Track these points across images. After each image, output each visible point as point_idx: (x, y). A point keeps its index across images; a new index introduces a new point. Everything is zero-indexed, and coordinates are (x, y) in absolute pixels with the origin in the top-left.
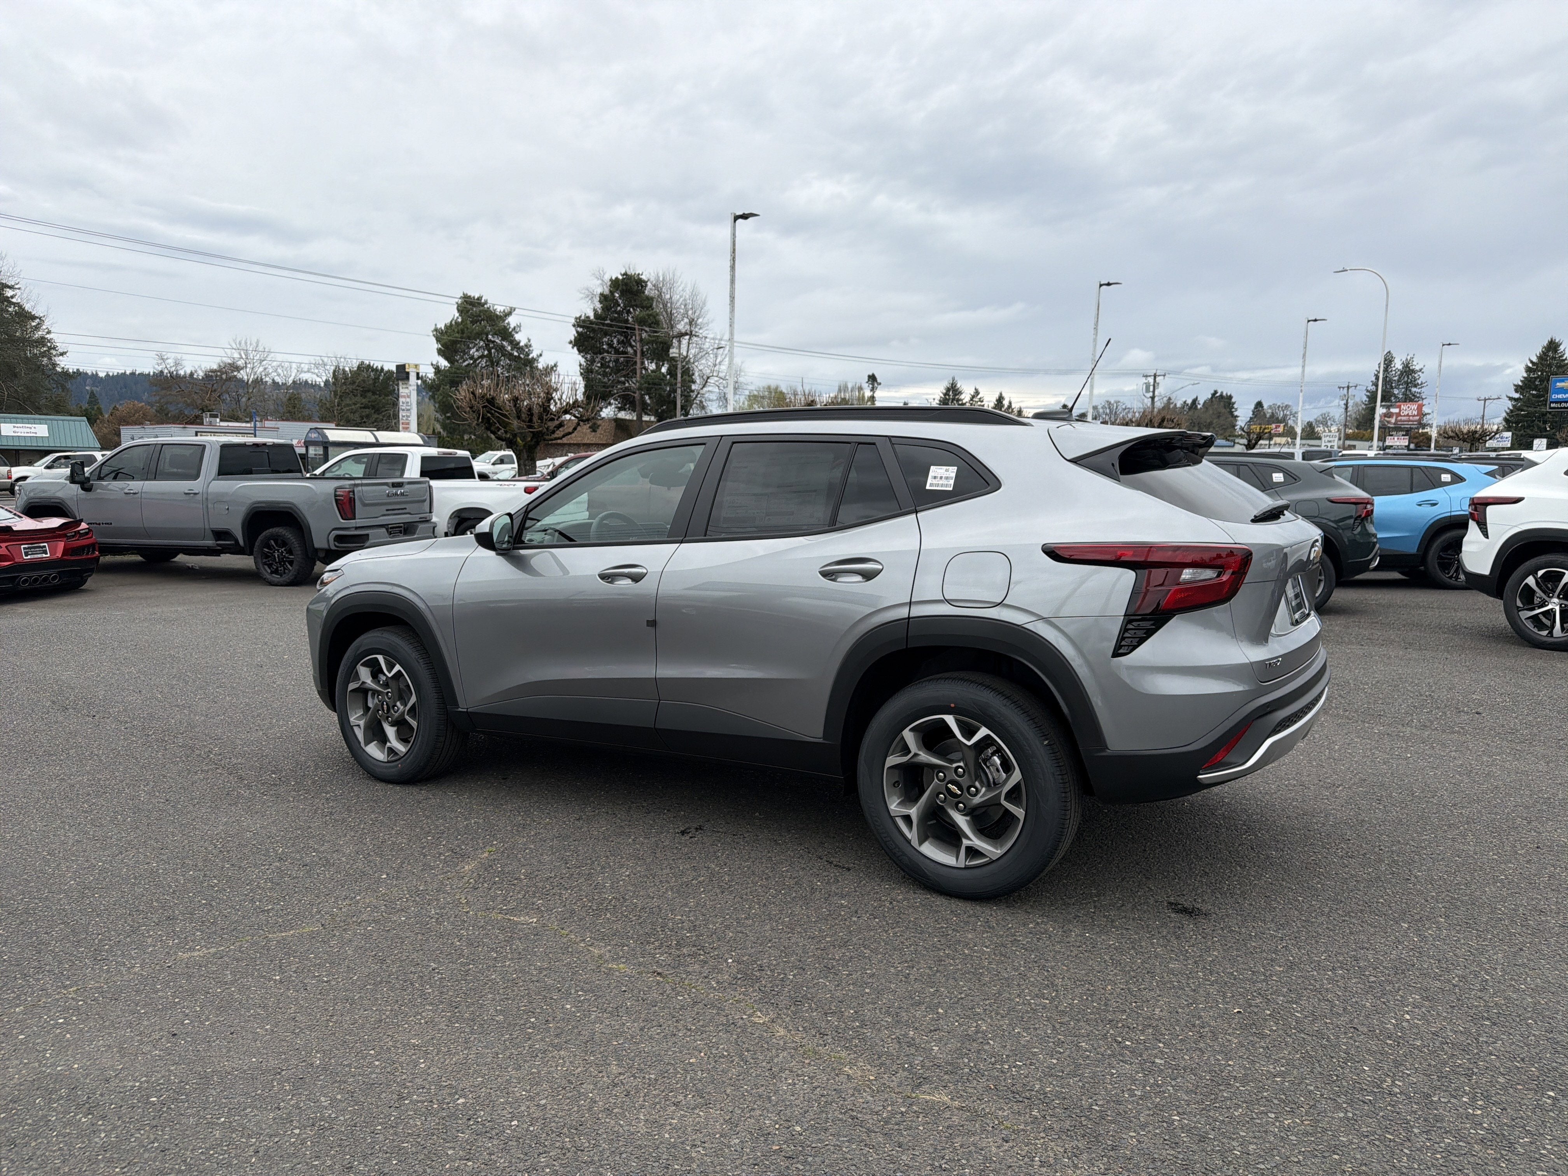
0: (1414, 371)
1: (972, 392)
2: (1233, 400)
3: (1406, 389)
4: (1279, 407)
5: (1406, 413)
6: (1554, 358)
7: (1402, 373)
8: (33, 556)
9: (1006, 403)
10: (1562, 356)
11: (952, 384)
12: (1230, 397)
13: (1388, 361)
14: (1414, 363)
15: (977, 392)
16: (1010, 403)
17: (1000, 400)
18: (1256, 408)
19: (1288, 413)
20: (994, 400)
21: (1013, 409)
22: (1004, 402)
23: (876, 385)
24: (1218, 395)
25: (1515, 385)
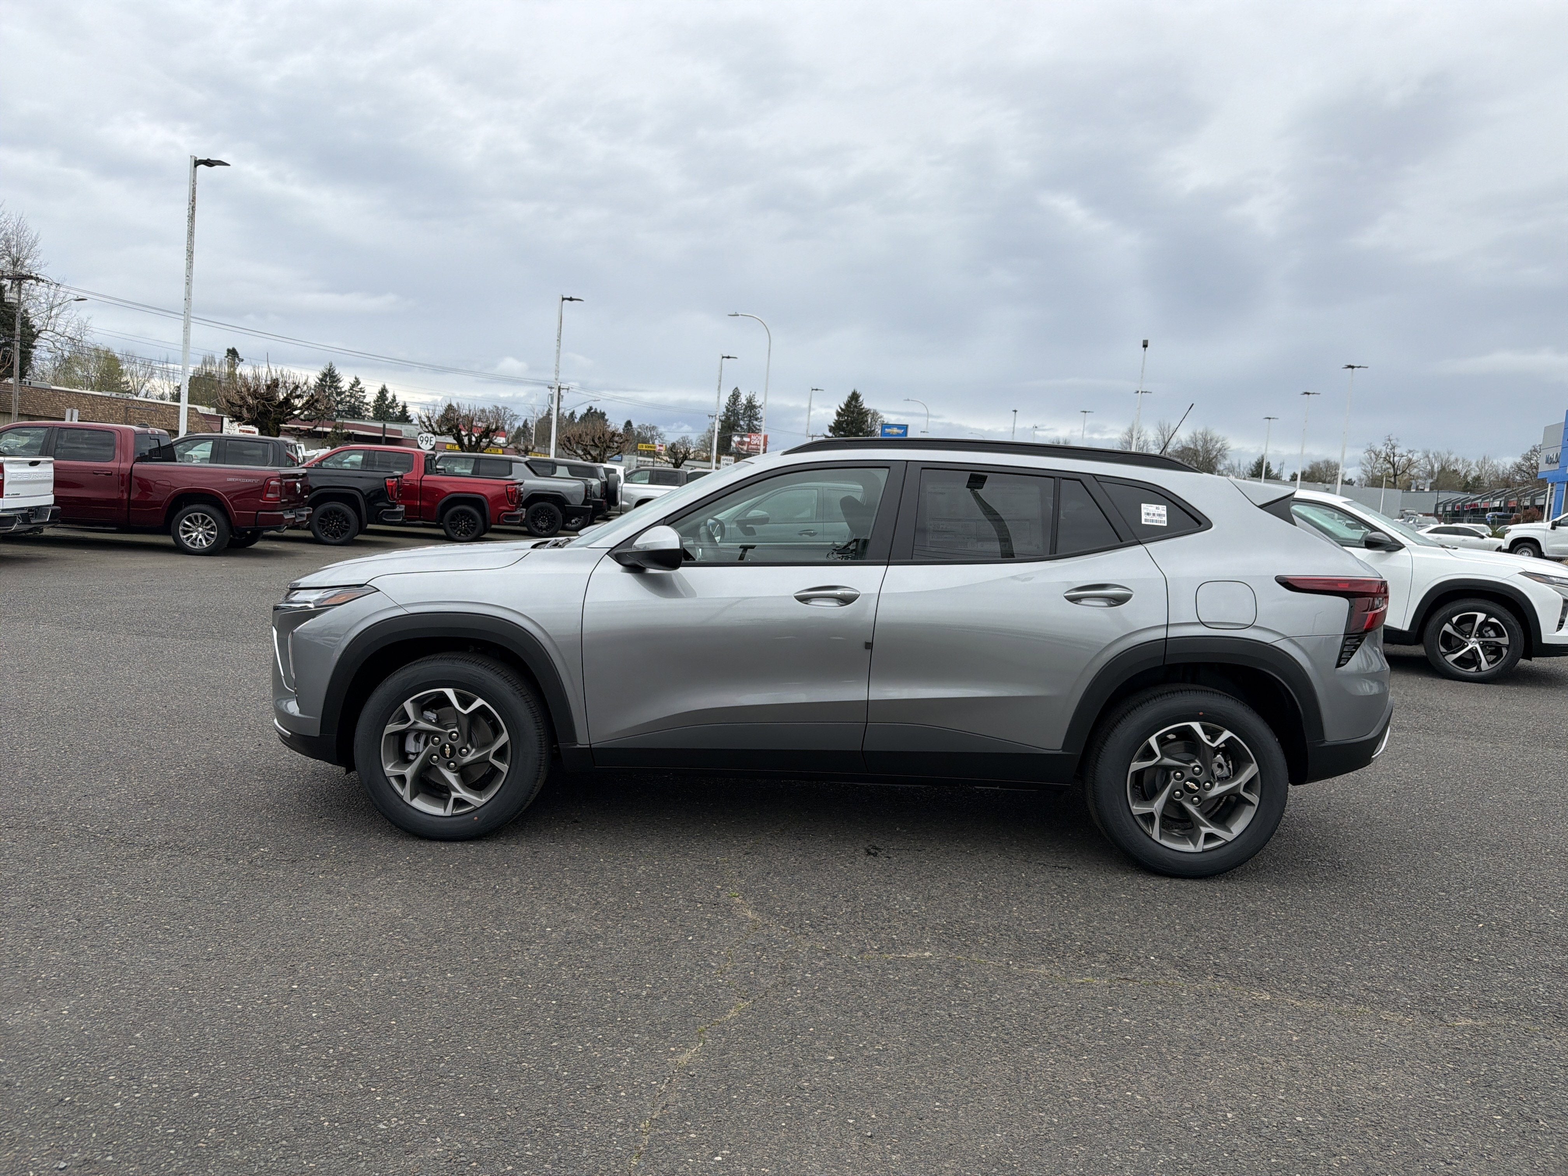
0: (754, 407)
1: (352, 380)
2: (606, 417)
3: (750, 421)
4: (647, 427)
5: (755, 442)
6: (855, 406)
7: (746, 408)
9: (389, 396)
10: (861, 405)
11: (329, 370)
12: (603, 414)
13: (736, 396)
14: (756, 400)
15: (357, 382)
16: (394, 397)
17: (383, 392)
18: (626, 426)
19: (655, 434)
20: (377, 392)
21: (397, 404)
22: (387, 395)
23: (237, 361)
24: (593, 411)
25: (829, 426)
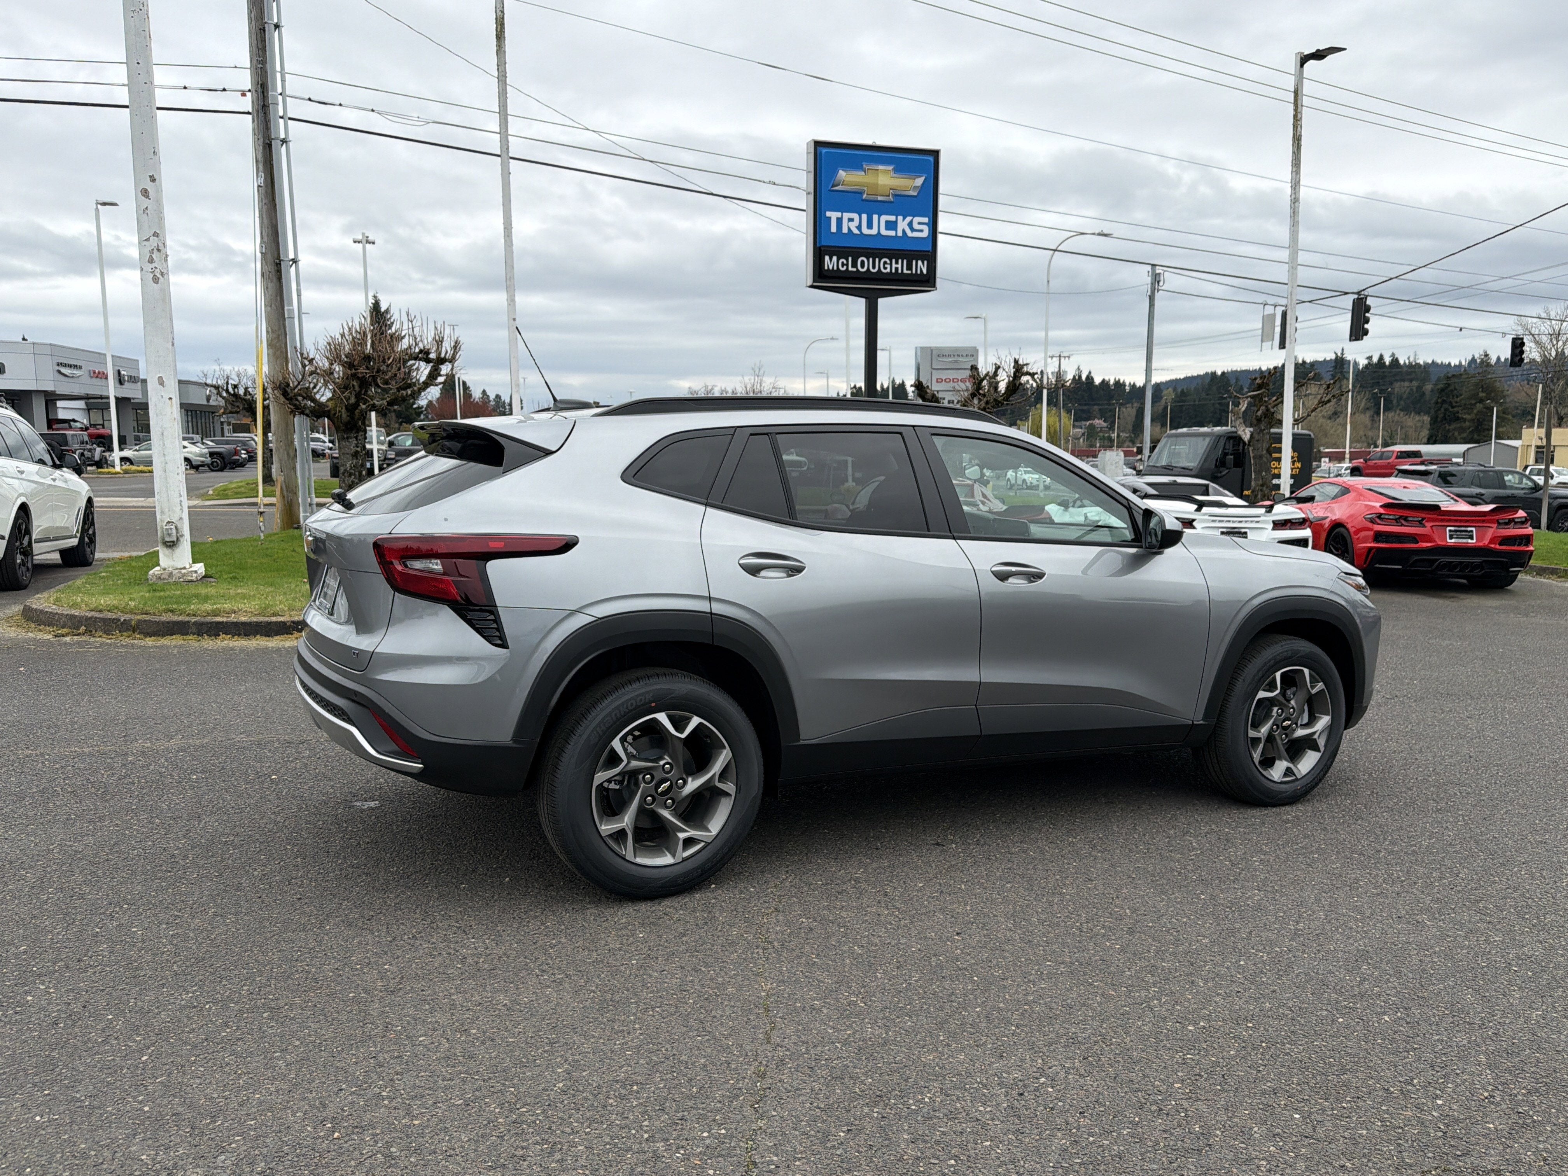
8: (1457, 540)
